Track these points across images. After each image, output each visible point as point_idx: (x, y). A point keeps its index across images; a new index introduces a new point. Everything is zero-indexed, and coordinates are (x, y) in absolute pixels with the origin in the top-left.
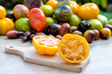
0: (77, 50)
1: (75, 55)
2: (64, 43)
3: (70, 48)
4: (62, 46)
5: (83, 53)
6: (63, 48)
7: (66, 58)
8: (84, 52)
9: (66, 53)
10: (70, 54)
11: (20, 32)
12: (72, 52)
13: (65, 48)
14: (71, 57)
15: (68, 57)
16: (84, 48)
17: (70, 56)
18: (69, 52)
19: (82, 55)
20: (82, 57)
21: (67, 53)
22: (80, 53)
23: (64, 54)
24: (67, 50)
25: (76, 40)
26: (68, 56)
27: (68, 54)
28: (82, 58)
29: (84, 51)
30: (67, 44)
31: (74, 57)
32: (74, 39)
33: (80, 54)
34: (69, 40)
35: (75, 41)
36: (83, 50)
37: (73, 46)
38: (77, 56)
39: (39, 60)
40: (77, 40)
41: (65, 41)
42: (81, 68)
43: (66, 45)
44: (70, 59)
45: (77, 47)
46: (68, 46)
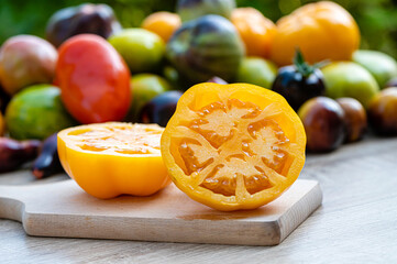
0: (247, 150)
1: (241, 172)
2: (189, 125)
3: (216, 142)
4: (179, 136)
5: (276, 159)
6: (185, 146)
7: (203, 185)
8: (281, 156)
9: (198, 168)
10: (215, 171)
11: (25, 144)
12: (228, 160)
13: (193, 147)
14: (222, 180)
15: (209, 181)
16: (279, 137)
17: (217, 176)
18: (211, 161)
19: (271, 166)
20: (275, 177)
21: (204, 166)
22: (264, 160)
23: (189, 172)
24: (203, 153)
25: (241, 106)
26: (209, 177)
27: (209, 169)
28: (272, 181)
29: (280, 151)
30: (203, 127)
31: (235, 180)
32: (232, 103)
33: (263, 166)
34: (211, 110)
35: (236, 114)
36: (276, 148)
37: (227, 134)
38: (248, 175)
39: (88, 218)
40: (245, 107)
41: (191, 115)
42: (275, 226)
43: (198, 131)
44: (217, 190)
45: (247, 135)
46: (206, 134)
